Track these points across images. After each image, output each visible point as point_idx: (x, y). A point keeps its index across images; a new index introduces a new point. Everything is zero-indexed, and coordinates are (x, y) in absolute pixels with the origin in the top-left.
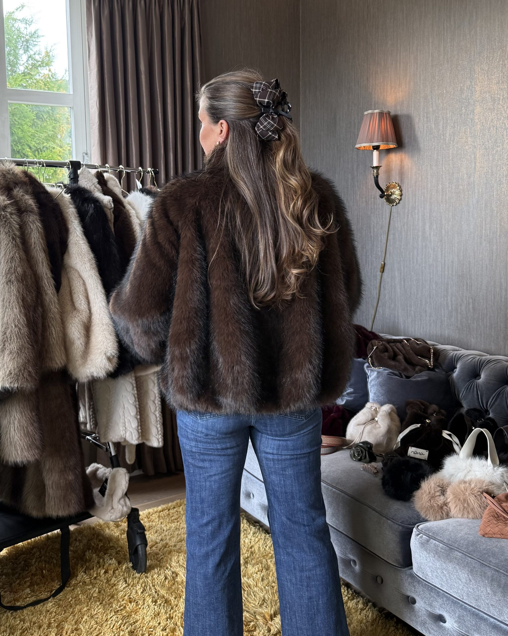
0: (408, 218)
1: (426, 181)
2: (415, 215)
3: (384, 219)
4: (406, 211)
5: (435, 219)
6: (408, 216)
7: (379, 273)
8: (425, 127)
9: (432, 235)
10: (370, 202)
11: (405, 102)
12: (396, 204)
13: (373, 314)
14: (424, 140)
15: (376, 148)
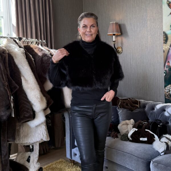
1: (131, 46)
2: (127, 57)
4: (124, 56)
5: (134, 58)
8: (130, 28)
9: (133, 64)
11: (122, 20)
15: (114, 35)
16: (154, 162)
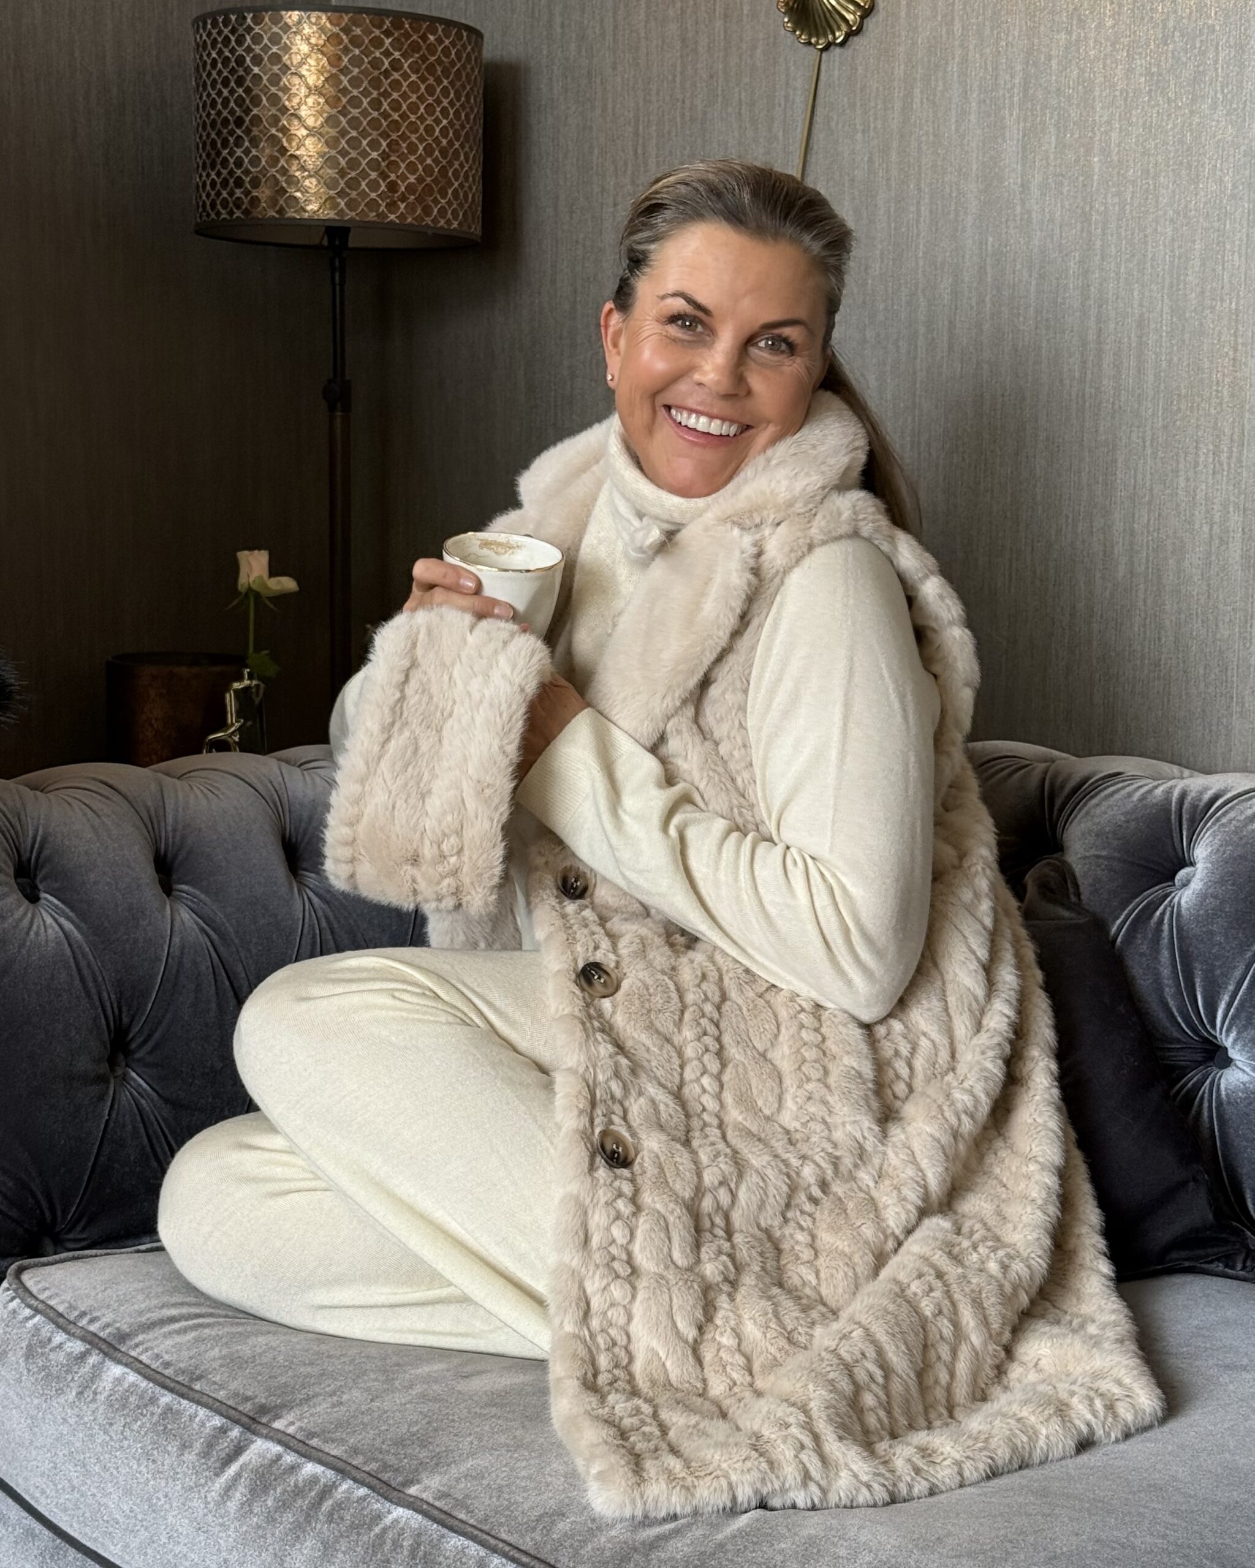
2: (947, 88)
3: (778, 125)
5: (1053, 100)
6: (907, 99)
9: (1035, 190)
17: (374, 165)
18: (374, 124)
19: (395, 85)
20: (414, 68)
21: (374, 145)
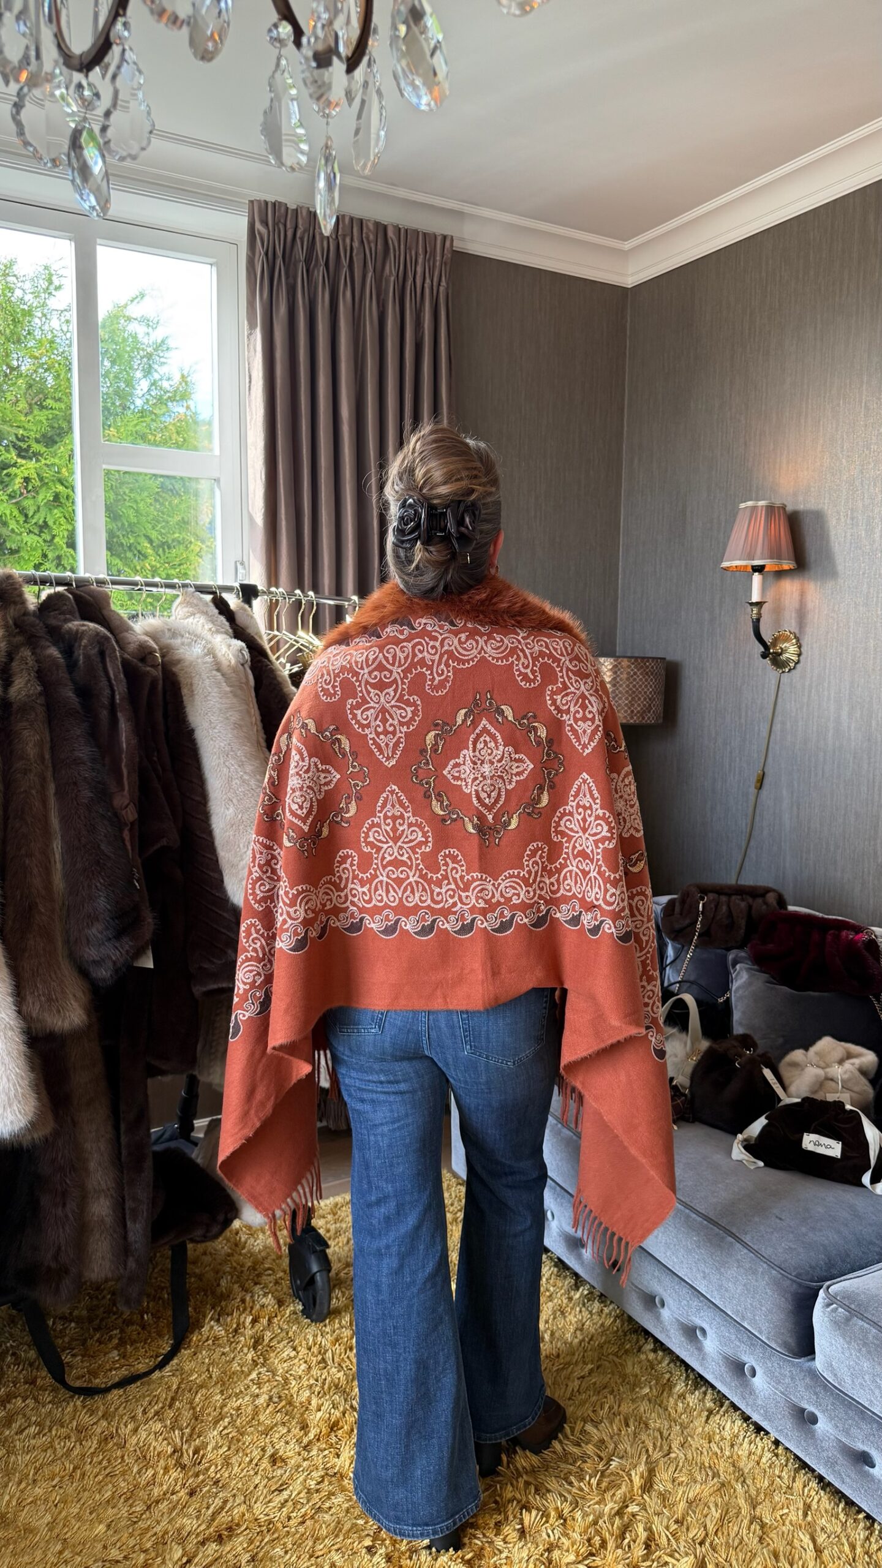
0: (809, 696)
1: (845, 631)
2: (823, 691)
3: (765, 696)
4: (807, 684)
5: (859, 700)
6: (810, 692)
7: (753, 790)
8: (849, 534)
9: (852, 728)
10: (741, 665)
11: (812, 489)
12: (790, 670)
13: (740, 861)
14: (845, 558)
15: (759, 569)
16: (831, 1300)
17: (626, 705)
18: (627, 692)
19: (635, 680)
20: (641, 674)
21: (627, 699)
